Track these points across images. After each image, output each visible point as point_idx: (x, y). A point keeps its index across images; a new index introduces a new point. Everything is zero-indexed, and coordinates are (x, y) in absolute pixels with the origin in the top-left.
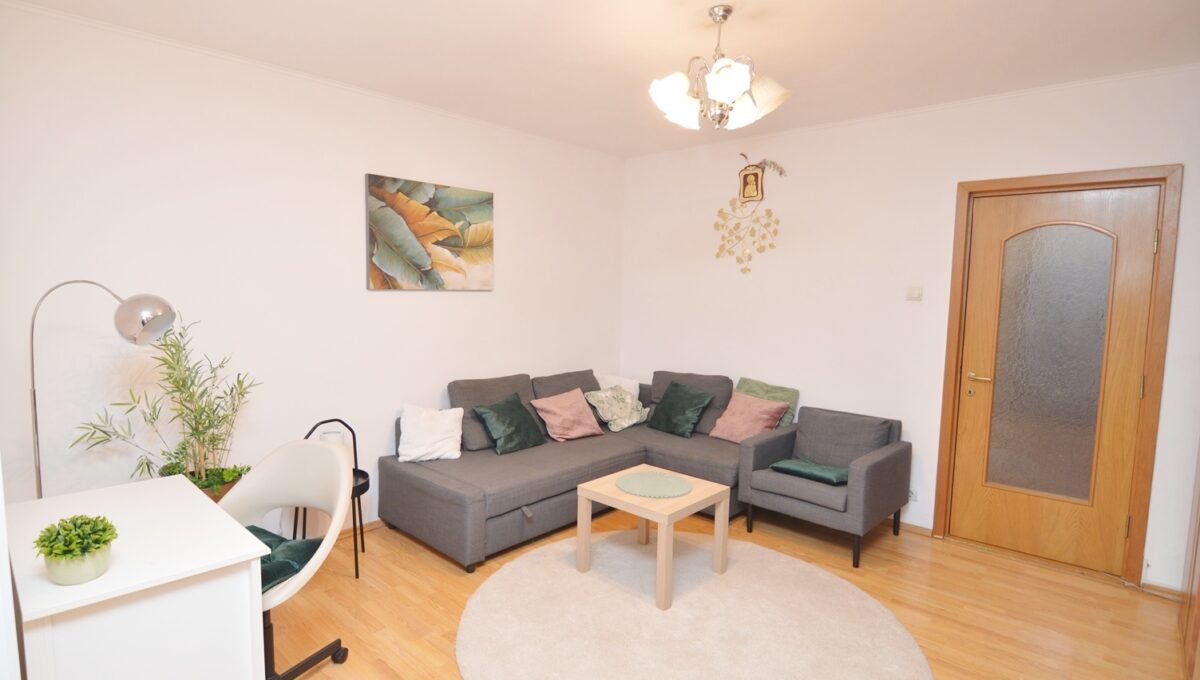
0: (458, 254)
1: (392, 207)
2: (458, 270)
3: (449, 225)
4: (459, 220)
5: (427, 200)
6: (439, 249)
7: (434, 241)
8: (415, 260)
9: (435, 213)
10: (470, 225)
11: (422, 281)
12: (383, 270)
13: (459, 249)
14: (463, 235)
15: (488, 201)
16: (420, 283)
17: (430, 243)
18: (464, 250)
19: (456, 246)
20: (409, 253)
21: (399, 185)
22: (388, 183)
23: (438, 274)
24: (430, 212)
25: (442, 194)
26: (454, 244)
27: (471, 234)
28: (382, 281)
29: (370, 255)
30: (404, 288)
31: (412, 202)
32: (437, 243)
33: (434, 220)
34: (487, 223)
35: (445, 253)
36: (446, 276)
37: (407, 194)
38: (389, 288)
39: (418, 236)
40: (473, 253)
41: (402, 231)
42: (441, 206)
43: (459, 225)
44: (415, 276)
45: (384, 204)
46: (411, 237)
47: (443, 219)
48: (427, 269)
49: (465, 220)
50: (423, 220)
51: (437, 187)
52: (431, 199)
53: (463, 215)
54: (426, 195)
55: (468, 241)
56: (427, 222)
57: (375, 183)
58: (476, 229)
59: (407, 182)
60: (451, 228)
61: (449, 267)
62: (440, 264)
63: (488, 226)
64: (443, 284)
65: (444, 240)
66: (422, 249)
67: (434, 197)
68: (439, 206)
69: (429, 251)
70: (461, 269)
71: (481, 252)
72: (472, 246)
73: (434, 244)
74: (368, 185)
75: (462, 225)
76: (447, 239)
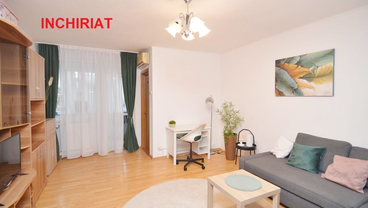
0: (310, 81)
1: (283, 69)
4: (312, 67)
5: (296, 62)
6: (301, 80)
7: (299, 77)
8: (291, 86)
9: (300, 67)
10: (318, 67)
11: (293, 93)
12: (280, 90)
13: (312, 79)
14: (314, 72)
15: (332, 53)
16: (292, 94)
17: (297, 78)
18: (314, 79)
19: (310, 78)
20: (288, 83)
21: (285, 61)
22: (281, 61)
23: (300, 90)
24: (297, 67)
25: (303, 58)
26: (309, 77)
27: (318, 71)
28: (279, 93)
29: (276, 85)
30: (286, 95)
31: (290, 65)
32: (301, 78)
33: (300, 69)
34: (330, 64)
35: (305, 81)
36: (304, 90)
37: (288, 63)
38: (281, 96)
39: (292, 76)
40: (320, 79)
41: (286, 76)
42: (302, 64)
43: (311, 69)
44: (291, 91)
45: (280, 68)
46: (289, 77)
47: (303, 68)
48: (296, 88)
49: (316, 66)
50: (294, 70)
51: (301, 56)
52: (298, 62)
53: (315, 64)
54: (296, 61)
55: (317, 74)
56: (296, 71)
57: (278, 63)
58: (322, 68)
59: (288, 59)
60: (307, 71)
61: (306, 87)
62: (302, 86)
63: (331, 65)
64: (303, 94)
65: (304, 76)
66: (294, 81)
67: (299, 60)
68: (302, 63)
69: (297, 81)
70: (312, 87)
71: (324, 78)
72: (319, 77)
73: (299, 78)
74: (276, 64)
75: (313, 68)
76: (306, 75)
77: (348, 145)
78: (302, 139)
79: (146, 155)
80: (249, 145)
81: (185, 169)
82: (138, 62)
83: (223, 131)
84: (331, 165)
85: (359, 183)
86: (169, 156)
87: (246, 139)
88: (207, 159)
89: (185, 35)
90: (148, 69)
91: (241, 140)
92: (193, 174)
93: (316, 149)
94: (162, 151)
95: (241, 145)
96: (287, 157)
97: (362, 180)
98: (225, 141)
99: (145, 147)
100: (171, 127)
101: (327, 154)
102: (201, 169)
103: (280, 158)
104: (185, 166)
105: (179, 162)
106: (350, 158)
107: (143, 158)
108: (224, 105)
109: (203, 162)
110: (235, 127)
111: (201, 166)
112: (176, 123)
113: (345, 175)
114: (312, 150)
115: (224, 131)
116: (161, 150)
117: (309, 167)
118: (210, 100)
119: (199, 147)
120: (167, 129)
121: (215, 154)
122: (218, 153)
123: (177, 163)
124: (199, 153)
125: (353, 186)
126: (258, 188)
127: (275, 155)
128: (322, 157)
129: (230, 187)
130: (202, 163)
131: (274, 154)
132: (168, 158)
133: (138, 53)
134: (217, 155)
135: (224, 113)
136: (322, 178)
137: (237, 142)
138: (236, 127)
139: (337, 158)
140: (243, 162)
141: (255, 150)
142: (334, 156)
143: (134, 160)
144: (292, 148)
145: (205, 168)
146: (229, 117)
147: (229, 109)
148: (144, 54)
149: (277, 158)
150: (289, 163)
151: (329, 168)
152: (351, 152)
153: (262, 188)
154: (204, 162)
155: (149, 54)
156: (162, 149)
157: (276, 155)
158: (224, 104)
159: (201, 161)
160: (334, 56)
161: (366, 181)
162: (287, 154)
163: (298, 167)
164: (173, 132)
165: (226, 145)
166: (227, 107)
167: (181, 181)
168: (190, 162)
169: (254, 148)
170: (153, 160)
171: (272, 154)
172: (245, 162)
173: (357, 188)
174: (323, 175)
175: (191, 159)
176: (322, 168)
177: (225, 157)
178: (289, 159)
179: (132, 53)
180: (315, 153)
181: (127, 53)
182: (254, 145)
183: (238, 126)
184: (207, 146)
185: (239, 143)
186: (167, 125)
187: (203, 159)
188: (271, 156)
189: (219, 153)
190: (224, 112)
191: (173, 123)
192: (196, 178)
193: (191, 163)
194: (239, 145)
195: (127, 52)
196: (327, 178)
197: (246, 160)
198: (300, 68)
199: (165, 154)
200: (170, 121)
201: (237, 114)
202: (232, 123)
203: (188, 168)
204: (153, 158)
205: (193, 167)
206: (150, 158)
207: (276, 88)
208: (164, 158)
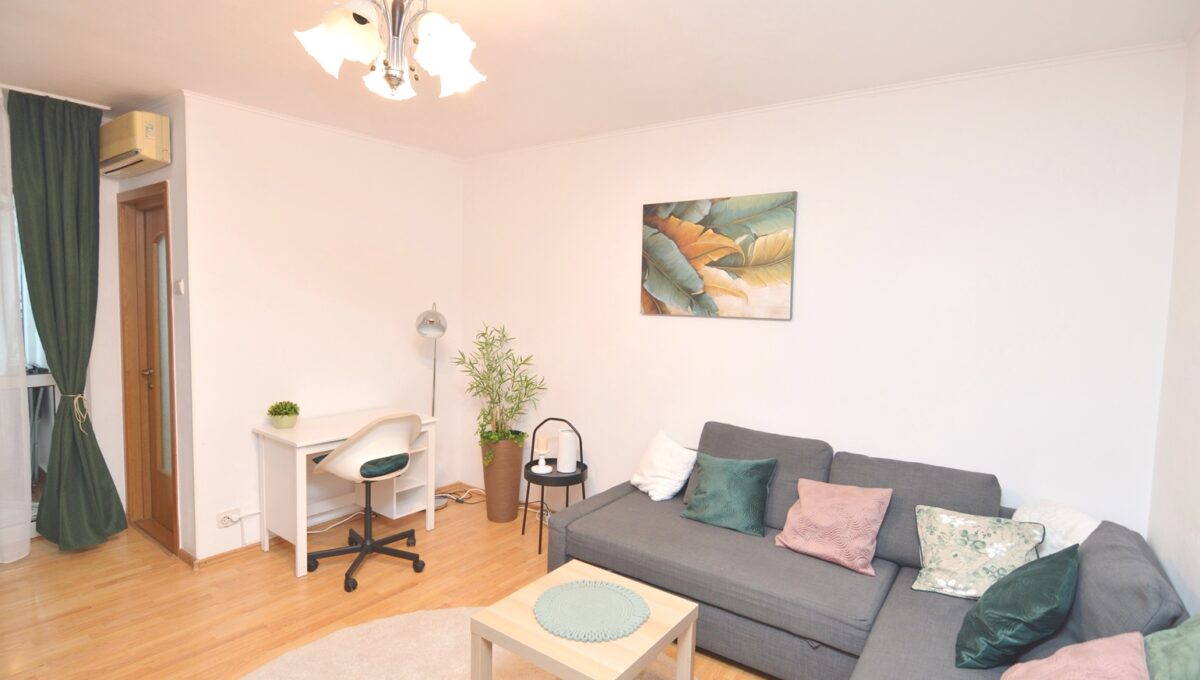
0: (738, 275)
1: (664, 233)
2: (738, 293)
3: (727, 242)
4: (742, 235)
5: (701, 218)
6: (714, 270)
7: (708, 261)
8: (686, 284)
9: (710, 231)
10: (756, 238)
11: (692, 308)
12: (654, 295)
13: (741, 269)
14: (746, 251)
15: (788, 203)
16: (689, 308)
17: (703, 265)
18: (747, 270)
19: (735, 266)
20: (679, 277)
21: (672, 209)
22: (661, 209)
23: (711, 299)
24: (704, 231)
25: (719, 208)
26: (734, 264)
27: (757, 249)
28: (653, 306)
29: (643, 281)
30: (673, 313)
31: (685, 224)
32: (712, 264)
33: (710, 238)
34: (785, 233)
35: (722, 275)
36: (720, 301)
37: (680, 217)
38: (658, 313)
39: (689, 259)
40: (760, 271)
41: (673, 256)
42: (717, 222)
43: (739, 241)
44: (686, 300)
45: (656, 231)
46: (682, 260)
47: (719, 237)
48: (698, 293)
49: (750, 232)
50: (695, 241)
51: (713, 202)
52: (705, 217)
53: (749, 228)
54: (700, 213)
55: (753, 258)
56: (701, 242)
57: (651, 213)
58: (765, 242)
59: (680, 204)
60: (730, 245)
61: (725, 290)
62: (714, 287)
63: (787, 235)
64: (717, 310)
65: (720, 259)
66: (694, 272)
67: (710, 213)
68: (715, 222)
69: (702, 273)
70: (741, 292)
71: (772, 270)
72: (758, 264)
73: (707, 265)
74: (645, 216)
75: (745, 240)
76: (724, 258)
77: (826, 448)
78: (717, 439)
79: (159, 552)
80: (567, 467)
81: (350, 585)
82: (109, 150)
83: (477, 427)
84: (795, 506)
85: (863, 550)
86: (270, 541)
87: (554, 449)
88: (425, 527)
89: (388, 77)
90: (163, 185)
91: (541, 453)
92: (384, 597)
93: (757, 467)
94: (238, 525)
95: (542, 469)
96: (680, 494)
97: (869, 541)
98: (484, 456)
99: (149, 516)
100: (278, 427)
101: (782, 477)
102: (412, 570)
103: (662, 501)
104: (348, 576)
105: (318, 560)
106: (832, 483)
107: (149, 567)
108: (483, 339)
109: (412, 542)
110: (517, 410)
111: (411, 562)
112: (300, 412)
113: (829, 534)
114: (747, 472)
115: (482, 426)
116: (235, 522)
117: (741, 519)
118: (432, 321)
119: (396, 491)
120: (257, 435)
121: (446, 506)
122: (458, 501)
123: (312, 565)
124: (396, 512)
125: (851, 558)
126: (642, 620)
127: (646, 494)
128: (770, 486)
129: (558, 638)
130: (410, 550)
131: (642, 489)
132: (266, 547)
133: (108, 108)
134: (454, 509)
135: (481, 367)
136: (779, 547)
137: (528, 461)
138: (521, 411)
139: (805, 485)
140: (564, 530)
141: (585, 482)
142: (797, 482)
143: (98, 587)
144: (690, 467)
145: (426, 566)
146: (498, 378)
147: (498, 351)
148: (141, 119)
149: (652, 501)
150: (692, 514)
151: (793, 516)
152: (832, 466)
153: (651, 616)
154: (414, 544)
155: (166, 120)
156: (240, 519)
157: (650, 494)
158: (483, 335)
159: (405, 540)
160: (795, 211)
161: (875, 543)
162: (677, 487)
163: (714, 523)
164: (292, 448)
165: (489, 470)
166: (492, 344)
167: (342, 637)
168: (367, 552)
169: (579, 476)
170: (196, 569)
171: (635, 488)
172: (569, 528)
173: (858, 563)
174: (781, 539)
175: (368, 543)
176: (773, 517)
177: (484, 513)
178: (685, 500)
179: (71, 103)
180: (756, 478)
181: (42, 101)
182: (581, 466)
183: (526, 407)
184: (425, 483)
185: (536, 463)
186: (260, 419)
187: (410, 536)
188: (635, 494)
189: (461, 502)
190: (481, 361)
191: (286, 414)
192: (400, 612)
193: (367, 556)
194: (535, 469)
195: (47, 97)
196: (789, 545)
197: (570, 523)
198: (711, 236)
199: (254, 533)
200: (273, 403)
201: (523, 367)
202: (509, 399)
203: (360, 578)
204: (196, 562)
205: (378, 573)
206: (184, 564)
207: (643, 289)
208: (250, 552)
